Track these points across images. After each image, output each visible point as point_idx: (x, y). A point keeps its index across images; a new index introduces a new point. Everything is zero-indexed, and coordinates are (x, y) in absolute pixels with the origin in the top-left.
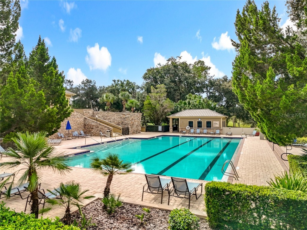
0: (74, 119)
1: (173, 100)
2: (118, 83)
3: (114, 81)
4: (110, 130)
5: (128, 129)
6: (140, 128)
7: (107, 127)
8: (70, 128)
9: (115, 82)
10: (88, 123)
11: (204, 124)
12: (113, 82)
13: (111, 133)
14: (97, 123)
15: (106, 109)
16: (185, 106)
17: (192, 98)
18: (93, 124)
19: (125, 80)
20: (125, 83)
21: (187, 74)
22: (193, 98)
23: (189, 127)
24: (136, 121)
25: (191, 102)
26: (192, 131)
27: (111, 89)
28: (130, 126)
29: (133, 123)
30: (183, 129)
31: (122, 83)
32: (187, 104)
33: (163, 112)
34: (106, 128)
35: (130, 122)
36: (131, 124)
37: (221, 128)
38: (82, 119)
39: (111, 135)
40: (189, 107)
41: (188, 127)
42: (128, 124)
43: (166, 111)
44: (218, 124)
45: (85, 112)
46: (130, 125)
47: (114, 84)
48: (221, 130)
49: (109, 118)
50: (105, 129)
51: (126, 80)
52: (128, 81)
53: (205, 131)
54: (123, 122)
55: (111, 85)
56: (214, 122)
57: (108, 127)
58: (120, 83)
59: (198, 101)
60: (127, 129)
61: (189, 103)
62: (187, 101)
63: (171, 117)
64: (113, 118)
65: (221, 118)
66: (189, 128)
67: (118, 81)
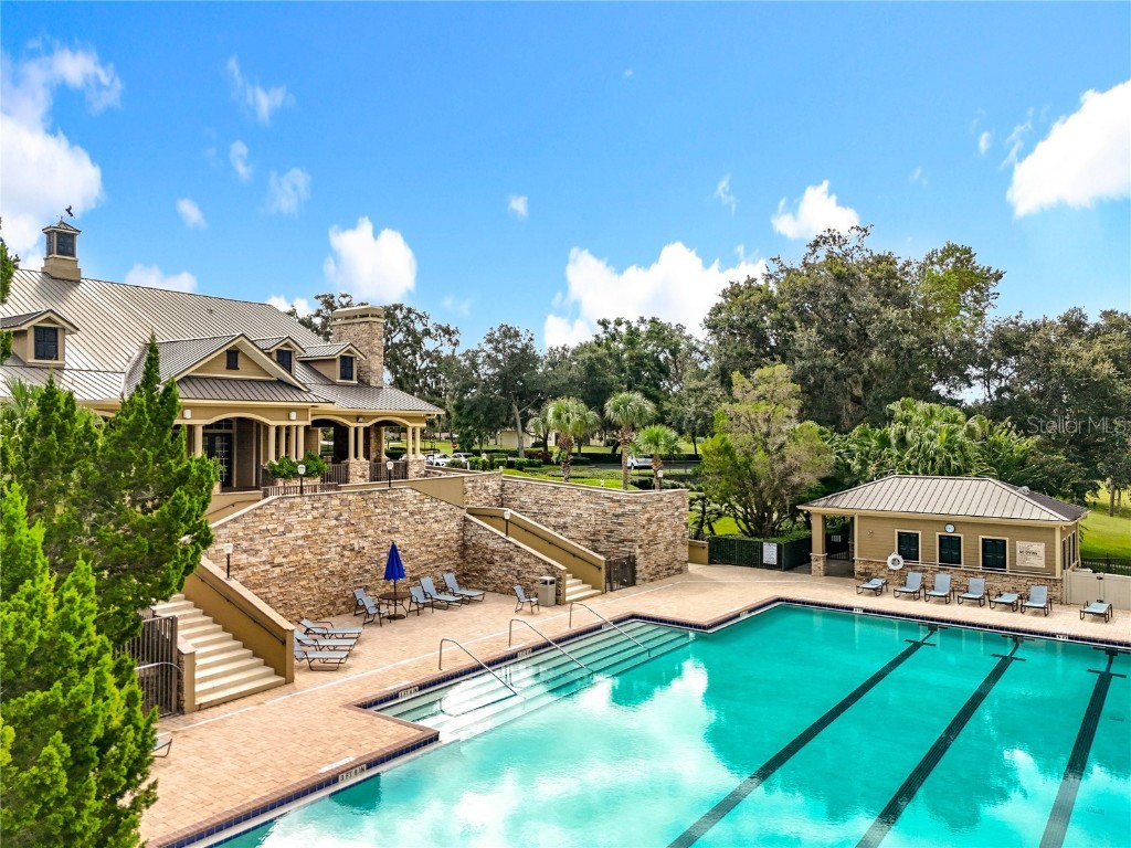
0: (420, 527)
1: (833, 421)
2: (616, 330)
3: (604, 323)
4: (553, 574)
5: (631, 562)
6: (683, 553)
7: (545, 563)
8: (401, 575)
9: (606, 327)
10: (474, 540)
11: (972, 547)
12: (600, 330)
13: (558, 586)
14: (508, 542)
15: (557, 459)
16: (885, 452)
17: (915, 419)
18: (492, 544)
19: (642, 318)
20: (643, 328)
21: (892, 313)
22: (922, 418)
23: (900, 558)
24: (665, 524)
25: (909, 436)
26: (914, 580)
27: (590, 358)
28: (638, 551)
29: (655, 534)
30: (871, 566)
31: (633, 333)
32: (894, 442)
33: (783, 480)
34: (541, 566)
35: (641, 533)
36: (642, 540)
37: (1054, 574)
38: (453, 525)
39: (558, 594)
40: (900, 458)
41: (894, 560)
42: (632, 541)
43: (795, 479)
44: (1042, 553)
45: (470, 485)
46: (640, 547)
47: (603, 336)
48: (1055, 582)
49: (558, 509)
50: (537, 570)
51: (648, 318)
52: (653, 321)
53: (978, 585)
54: (612, 531)
55: (594, 338)
56: (1019, 544)
57: (549, 564)
58: (623, 329)
59: (945, 435)
60: (629, 563)
61: (903, 442)
62: (892, 431)
63: (818, 508)
64: (574, 512)
65: (1053, 530)
66: (902, 561)
67: (619, 323)
